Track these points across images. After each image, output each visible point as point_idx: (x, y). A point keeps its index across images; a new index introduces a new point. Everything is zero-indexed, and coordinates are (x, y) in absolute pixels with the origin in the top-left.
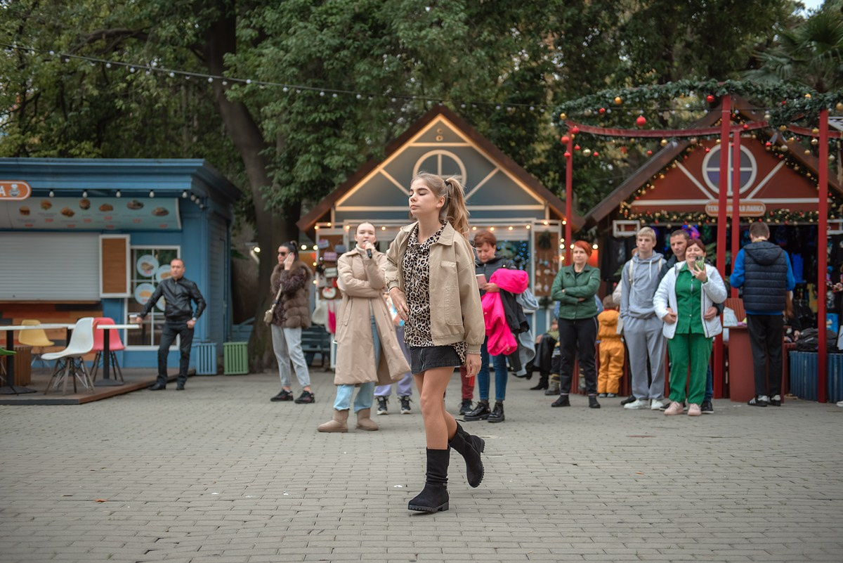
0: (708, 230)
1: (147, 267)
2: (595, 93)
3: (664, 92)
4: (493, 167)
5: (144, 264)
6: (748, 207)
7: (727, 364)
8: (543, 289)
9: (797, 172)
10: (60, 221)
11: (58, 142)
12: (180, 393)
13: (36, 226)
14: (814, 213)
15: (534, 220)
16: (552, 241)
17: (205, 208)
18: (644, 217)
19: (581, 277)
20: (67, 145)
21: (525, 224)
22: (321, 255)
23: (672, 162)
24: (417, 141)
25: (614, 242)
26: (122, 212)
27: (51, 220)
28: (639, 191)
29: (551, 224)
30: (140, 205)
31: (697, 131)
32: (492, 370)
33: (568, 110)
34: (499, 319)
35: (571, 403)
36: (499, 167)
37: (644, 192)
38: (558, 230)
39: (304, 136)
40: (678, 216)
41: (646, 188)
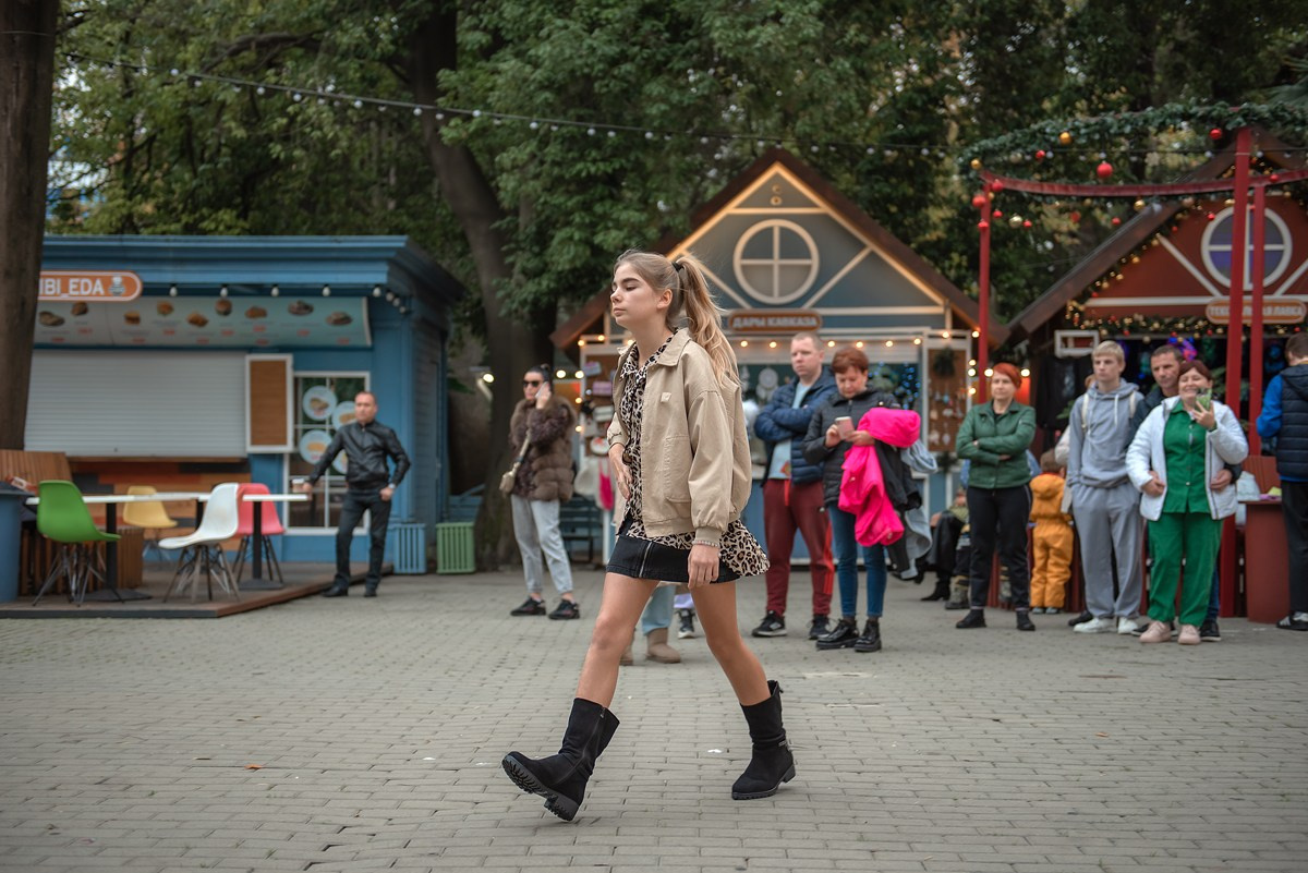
0: (1210, 346)
1: (318, 406)
2: (1028, 126)
3: (1141, 123)
4: (862, 246)
5: (314, 400)
6: (1277, 308)
7: (1241, 562)
8: (941, 440)
10: (186, 333)
11: (183, 212)
12: (370, 601)
13: (151, 340)
15: (927, 330)
16: (956, 364)
17: (408, 313)
18: (1105, 325)
19: (1004, 421)
20: (197, 215)
21: (912, 337)
22: (589, 386)
23: (1152, 236)
24: (741, 206)
25: (1057, 365)
26: (281, 320)
27: (172, 332)
28: (1098, 284)
29: (954, 337)
30: (308, 309)
31: (1195, 186)
32: (862, 568)
33: (984, 154)
34: (875, 488)
35: (987, 622)
36: (871, 247)
37: (1105, 285)
38: (966, 346)
39: (562, 199)
40: (1161, 324)
41: (1109, 279)
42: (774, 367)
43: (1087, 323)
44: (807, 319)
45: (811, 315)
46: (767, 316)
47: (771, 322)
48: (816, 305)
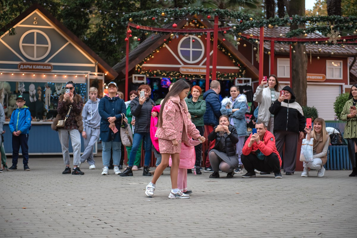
2: (151, 9)
4: (67, 41)
6: (201, 70)
9: (224, 53)
14: (231, 74)
15: (89, 72)
16: (99, 84)
18: (148, 73)
19: (196, 104)
21: (84, 75)
23: (163, 44)
24: (21, 24)
25: (133, 86)
28: (146, 59)
29: (98, 75)
36: (70, 42)
37: (148, 59)
38: (102, 78)
40: (166, 73)
41: (149, 57)
42: (34, 83)
43: (142, 72)
44: (48, 67)
45: (49, 65)
46: (33, 65)
47: (34, 67)
48: (50, 61)
